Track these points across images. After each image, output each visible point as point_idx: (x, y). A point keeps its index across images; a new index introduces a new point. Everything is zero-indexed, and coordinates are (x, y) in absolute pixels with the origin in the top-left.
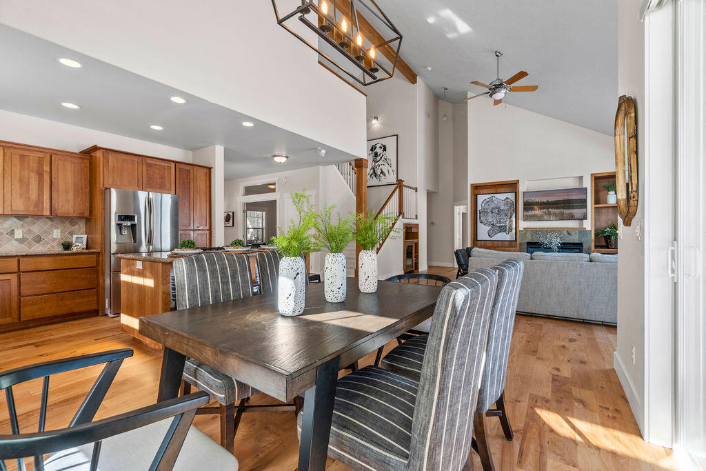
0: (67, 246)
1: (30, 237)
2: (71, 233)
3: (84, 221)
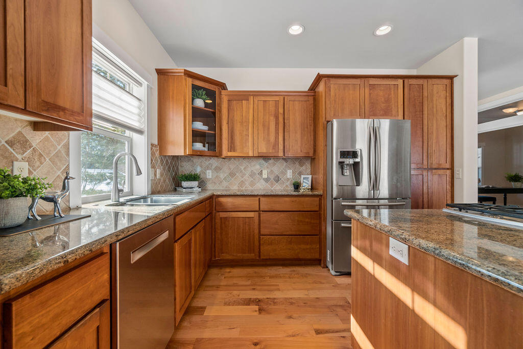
0: (297, 186)
1: (272, 177)
2: (300, 174)
3: (309, 161)
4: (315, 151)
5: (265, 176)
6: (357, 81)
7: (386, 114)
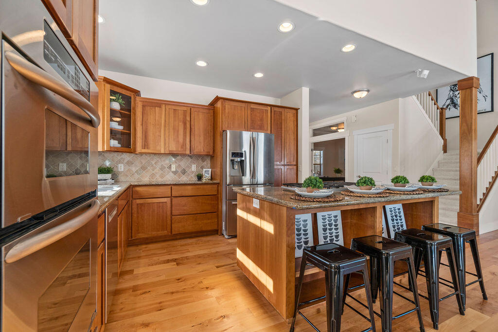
0: (200, 177)
1: (179, 170)
2: (202, 168)
3: (210, 157)
4: (214, 151)
5: (173, 168)
6: (243, 105)
7: (261, 128)
